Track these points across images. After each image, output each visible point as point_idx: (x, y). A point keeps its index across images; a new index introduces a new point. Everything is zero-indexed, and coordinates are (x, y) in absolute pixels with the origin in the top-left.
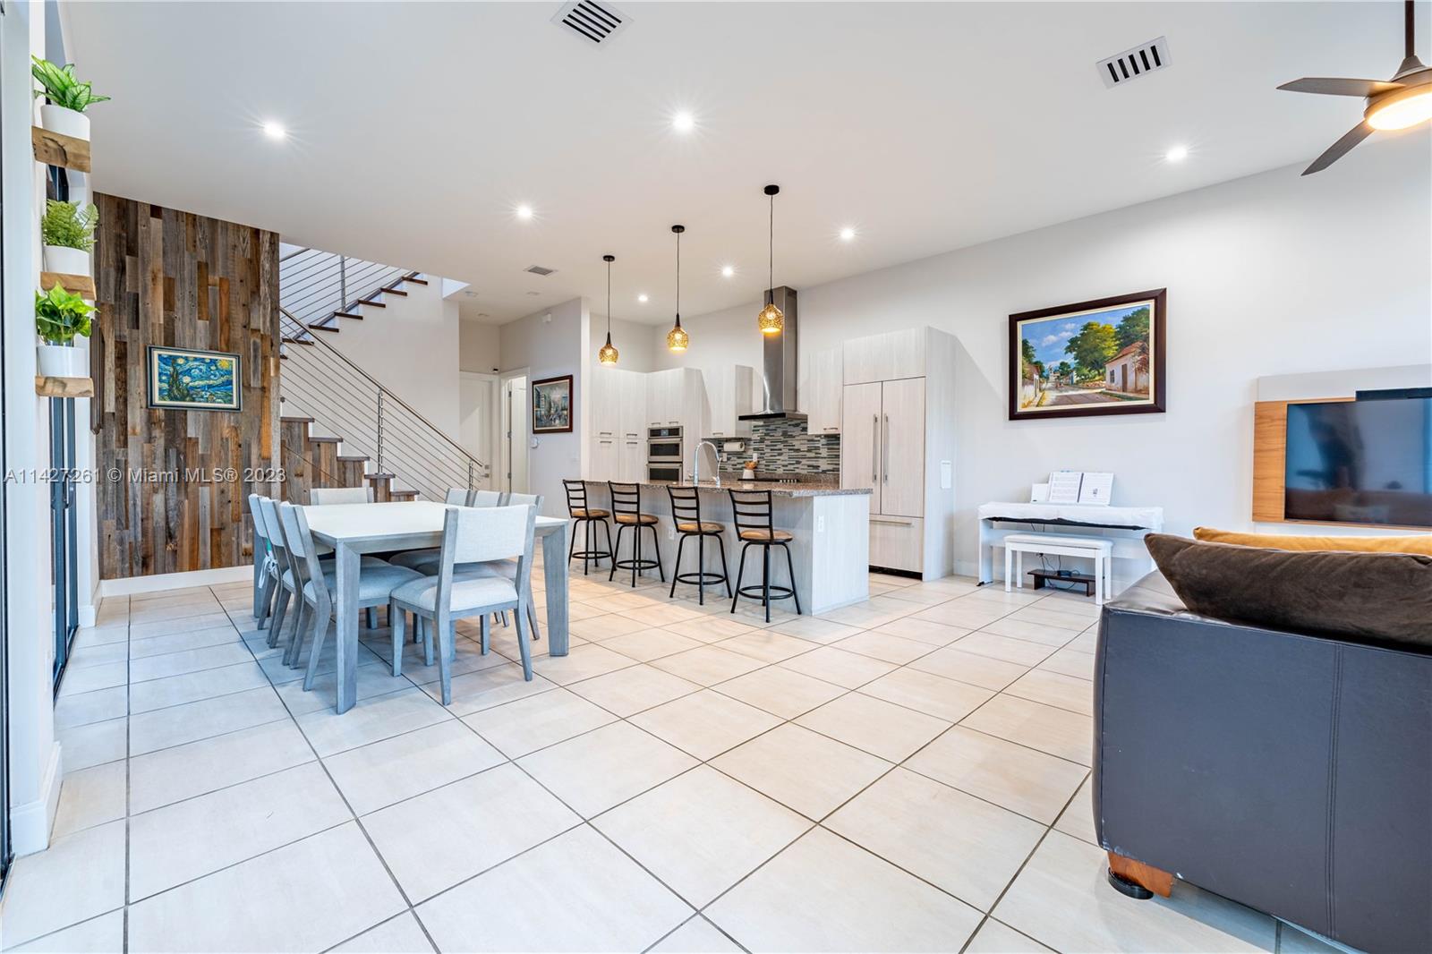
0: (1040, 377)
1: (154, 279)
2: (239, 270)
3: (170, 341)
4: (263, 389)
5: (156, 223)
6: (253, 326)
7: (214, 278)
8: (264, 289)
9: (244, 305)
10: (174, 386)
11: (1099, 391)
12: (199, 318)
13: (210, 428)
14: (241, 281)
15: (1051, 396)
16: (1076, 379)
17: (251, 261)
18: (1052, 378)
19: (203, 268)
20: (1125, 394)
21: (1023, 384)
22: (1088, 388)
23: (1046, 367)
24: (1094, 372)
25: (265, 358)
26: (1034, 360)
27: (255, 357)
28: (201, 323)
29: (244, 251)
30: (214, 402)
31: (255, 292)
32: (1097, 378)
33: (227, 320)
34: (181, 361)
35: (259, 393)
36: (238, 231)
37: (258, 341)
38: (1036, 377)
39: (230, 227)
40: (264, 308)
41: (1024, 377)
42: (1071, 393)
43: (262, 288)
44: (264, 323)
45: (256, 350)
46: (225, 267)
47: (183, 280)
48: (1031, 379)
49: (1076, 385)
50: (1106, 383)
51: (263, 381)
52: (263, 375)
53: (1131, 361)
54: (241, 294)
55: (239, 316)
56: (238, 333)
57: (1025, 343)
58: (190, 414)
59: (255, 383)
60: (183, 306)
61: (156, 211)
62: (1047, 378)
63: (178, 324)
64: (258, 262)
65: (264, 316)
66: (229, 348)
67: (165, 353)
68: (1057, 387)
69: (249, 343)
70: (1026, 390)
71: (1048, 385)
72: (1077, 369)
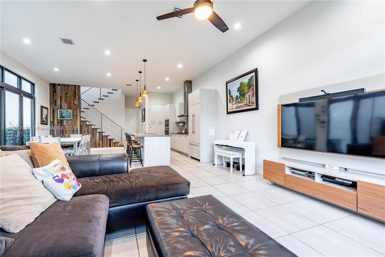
0: (233, 100)
1: (58, 97)
2: (72, 93)
3: (61, 108)
4: (77, 115)
5: (59, 87)
6: (75, 104)
7: (68, 95)
8: (77, 96)
9: (73, 100)
10: (62, 116)
11: (244, 104)
12: (66, 103)
13: (67, 123)
14: (73, 95)
15: (235, 106)
16: (239, 100)
17: (74, 91)
18: (235, 101)
19: (66, 94)
20: (250, 104)
21: (229, 103)
22: (242, 103)
23: (233, 97)
24: (243, 98)
25: (77, 109)
26: (231, 95)
27: (75, 109)
28: (66, 104)
29: (73, 89)
30: (68, 118)
31: (75, 97)
32: (244, 100)
33: (70, 103)
34: (62, 111)
35: (76, 116)
36: (72, 86)
37: (76, 106)
38: (232, 100)
39: (71, 85)
40: (77, 100)
41: (229, 101)
42: (239, 105)
43: (76, 96)
44: (77, 103)
45: (75, 108)
46: (70, 93)
47: (63, 96)
49: (239, 102)
51: (76, 114)
52: (76, 113)
53: (251, 93)
54: (73, 98)
55: (72, 102)
56: (72, 105)
57: (229, 89)
58: (64, 121)
59: (75, 114)
60: (63, 101)
61: (59, 85)
62: (234, 101)
63: (62, 105)
64: (76, 91)
65: (77, 101)
66: (70, 108)
67: (60, 110)
68: (236, 104)
69: (74, 107)
70: (230, 105)
71: (234, 103)
72: (239, 97)
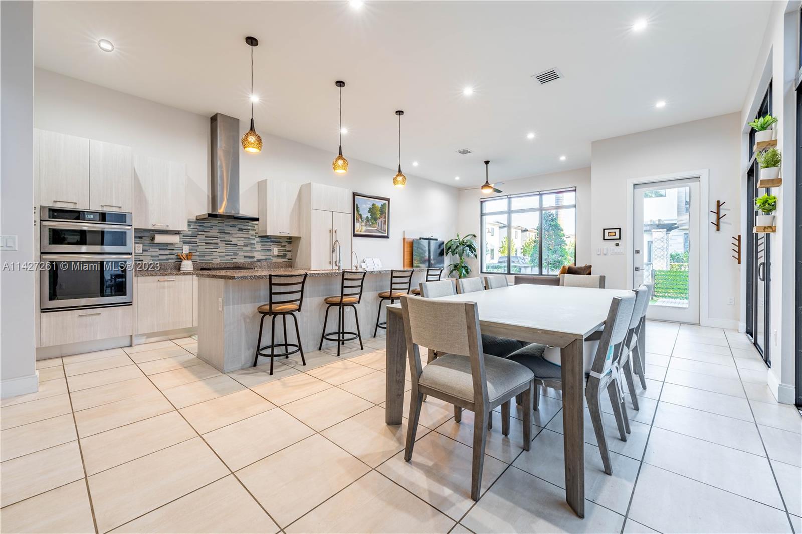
11: (376, 229)
15: (364, 228)
16: (371, 223)
18: (365, 222)
20: (381, 231)
21: (356, 222)
22: (373, 227)
23: (363, 216)
24: (375, 222)
26: (360, 213)
32: (375, 224)
38: (360, 220)
41: (357, 220)
42: (369, 228)
48: (359, 221)
49: (370, 226)
50: (377, 226)
53: (383, 220)
57: (357, 205)
62: (363, 221)
68: (365, 225)
70: (357, 225)
71: (363, 224)
72: (371, 220)
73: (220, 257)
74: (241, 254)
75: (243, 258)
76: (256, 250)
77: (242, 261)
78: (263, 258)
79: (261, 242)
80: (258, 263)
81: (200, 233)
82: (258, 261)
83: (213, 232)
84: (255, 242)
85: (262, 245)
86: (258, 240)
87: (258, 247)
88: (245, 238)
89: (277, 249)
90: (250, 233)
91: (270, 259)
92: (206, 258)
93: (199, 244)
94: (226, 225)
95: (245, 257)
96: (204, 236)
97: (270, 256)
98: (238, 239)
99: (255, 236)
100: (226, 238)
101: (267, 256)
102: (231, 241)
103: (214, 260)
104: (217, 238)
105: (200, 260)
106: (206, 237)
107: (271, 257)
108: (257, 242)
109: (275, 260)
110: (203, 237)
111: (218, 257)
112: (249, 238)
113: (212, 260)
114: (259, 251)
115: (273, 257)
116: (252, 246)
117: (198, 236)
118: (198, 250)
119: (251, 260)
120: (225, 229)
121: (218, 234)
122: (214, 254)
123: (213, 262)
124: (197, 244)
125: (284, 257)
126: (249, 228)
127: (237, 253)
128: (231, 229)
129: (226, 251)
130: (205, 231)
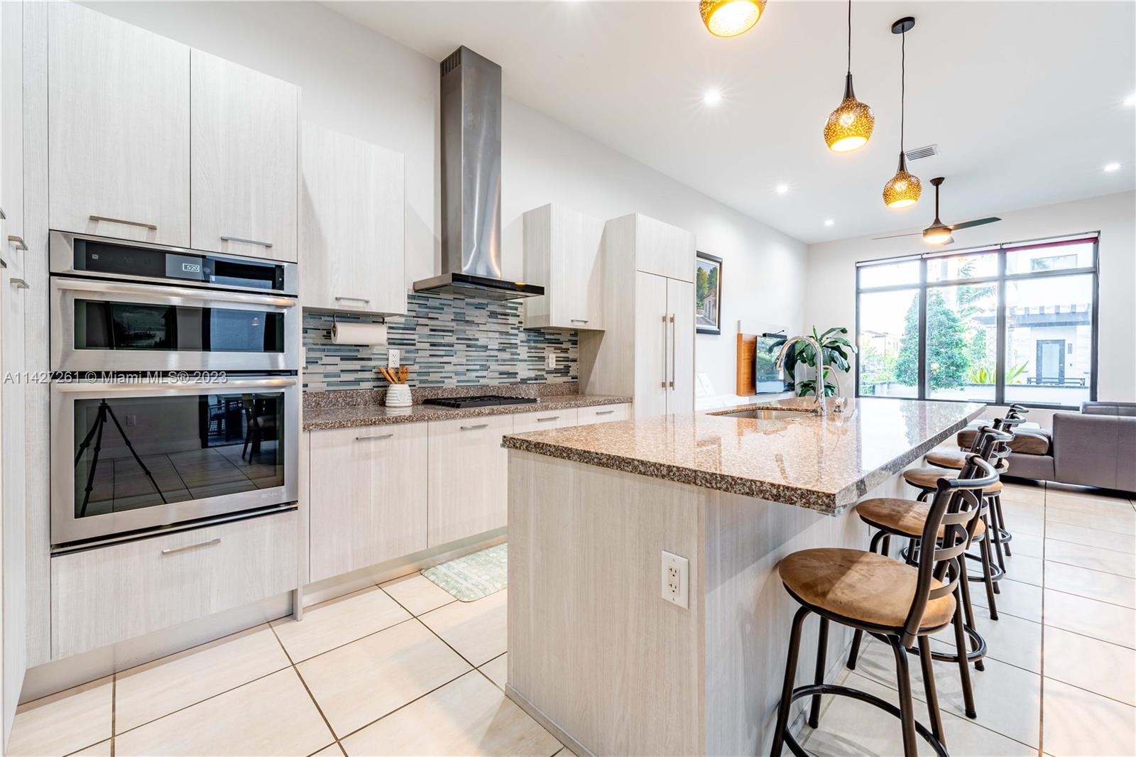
20: (709, 320)
22: (698, 313)
24: (701, 304)
32: (701, 307)
50: (705, 312)
53: (712, 298)
73: (457, 374)
74: (494, 366)
75: (497, 375)
76: (520, 357)
77: (495, 383)
78: (532, 374)
79: (528, 341)
80: (524, 386)
81: (422, 321)
82: (524, 381)
83: (445, 319)
84: (518, 342)
85: (530, 348)
86: (523, 336)
87: (523, 352)
88: (501, 333)
89: (554, 355)
90: (509, 322)
91: (542, 378)
92: (432, 377)
93: (419, 346)
94: (467, 304)
95: (501, 374)
96: (429, 328)
97: (544, 370)
98: (491, 335)
99: (518, 328)
100: (468, 332)
101: (539, 370)
102: (477, 340)
103: (446, 380)
104: (452, 331)
105: (421, 382)
106: (432, 330)
107: (544, 373)
108: (522, 342)
109: (551, 379)
110: (426, 331)
111: (453, 375)
112: (507, 333)
113: (444, 382)
114: (525, 361)
115: (548, 372)
116: (514, 350)
117: (418, 328)
118: (417, 360)
119: (512, 380)
120: (467, 312)
121: (454, 324)
122: (448, 368)
123: (445, 386)
124: (414, 345)
125: (565, 372)
126: (508, 311)
127: (488, 363)
128: (477, 312)
129: (467, 360)
130: (430, 315)
